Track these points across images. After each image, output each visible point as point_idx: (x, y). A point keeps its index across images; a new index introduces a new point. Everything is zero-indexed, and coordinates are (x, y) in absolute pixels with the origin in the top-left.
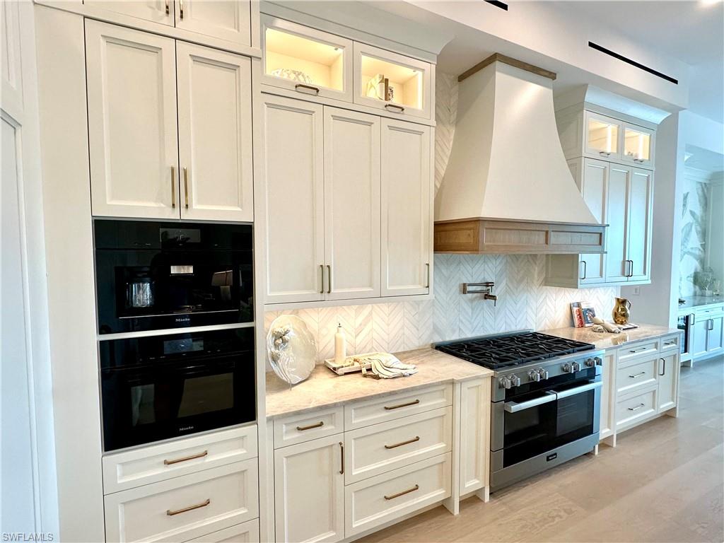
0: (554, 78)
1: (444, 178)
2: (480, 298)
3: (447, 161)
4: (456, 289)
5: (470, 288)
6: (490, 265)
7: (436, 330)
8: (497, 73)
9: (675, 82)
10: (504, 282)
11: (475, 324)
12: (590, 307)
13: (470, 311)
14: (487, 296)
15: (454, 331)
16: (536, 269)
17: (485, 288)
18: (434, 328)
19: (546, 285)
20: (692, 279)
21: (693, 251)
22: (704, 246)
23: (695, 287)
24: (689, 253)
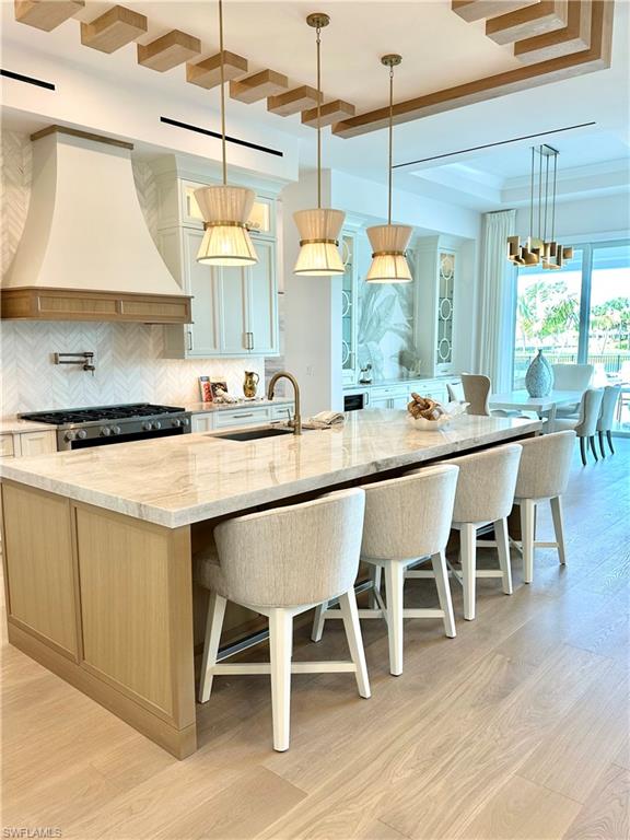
0: (132, 149)
1: (20, 243)
2: (78, 369)
3: (23, 226)
4: (45, 359)
5: (61, 359)
6: (89, 335)
7: (22, 399)
8: (58, 144)
9: (280, 154)
10: (109, 353)
11: (73, 397)
12: (221, 381)
13: (66, 383)
14: (86, 368)
15: (46, 403)
16: (150, 342)
17: (83, 359)
18: (20, 399)
19: (164, 357)
20: (397, 359)
21: (398, 328)
22: (411, 322)
23: (401, 368)
24: (392, 329)
